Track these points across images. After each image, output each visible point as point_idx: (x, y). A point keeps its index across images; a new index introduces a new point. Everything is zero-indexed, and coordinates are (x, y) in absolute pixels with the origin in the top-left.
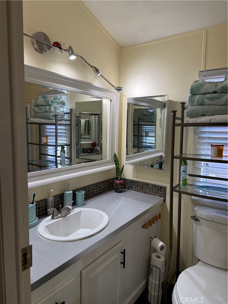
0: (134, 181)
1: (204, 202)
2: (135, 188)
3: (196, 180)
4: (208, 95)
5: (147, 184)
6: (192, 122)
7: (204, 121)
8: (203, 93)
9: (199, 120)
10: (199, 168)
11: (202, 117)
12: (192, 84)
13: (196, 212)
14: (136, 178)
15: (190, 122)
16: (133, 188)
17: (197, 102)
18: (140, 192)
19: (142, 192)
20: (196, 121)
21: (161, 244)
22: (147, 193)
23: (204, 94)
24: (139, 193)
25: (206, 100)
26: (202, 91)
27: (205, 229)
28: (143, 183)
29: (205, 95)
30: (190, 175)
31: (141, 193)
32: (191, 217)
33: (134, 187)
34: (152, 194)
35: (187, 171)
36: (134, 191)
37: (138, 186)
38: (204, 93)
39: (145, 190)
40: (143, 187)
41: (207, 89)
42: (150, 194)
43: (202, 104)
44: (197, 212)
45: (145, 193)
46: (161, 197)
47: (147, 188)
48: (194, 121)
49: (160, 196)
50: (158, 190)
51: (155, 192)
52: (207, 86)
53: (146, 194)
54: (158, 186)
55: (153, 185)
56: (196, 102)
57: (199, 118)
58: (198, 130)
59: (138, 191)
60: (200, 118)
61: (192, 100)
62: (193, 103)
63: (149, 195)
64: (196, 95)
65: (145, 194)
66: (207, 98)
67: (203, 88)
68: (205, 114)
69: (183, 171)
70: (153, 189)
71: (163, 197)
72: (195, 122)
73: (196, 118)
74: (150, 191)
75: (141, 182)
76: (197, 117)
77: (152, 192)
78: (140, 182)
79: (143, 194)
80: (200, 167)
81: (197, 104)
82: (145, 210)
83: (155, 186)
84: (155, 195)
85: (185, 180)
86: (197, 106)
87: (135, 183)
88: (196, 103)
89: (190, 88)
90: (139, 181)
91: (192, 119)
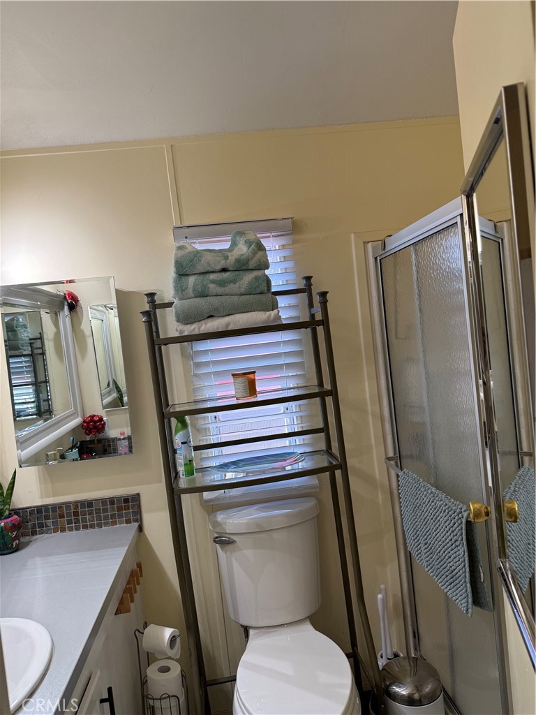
0: (46, 507)
1: (230, 498)
2: (55, 523)
3: (203, 456)
4: (212, 276)
5: (89, 503)
6: (191, 332)
7: (216, 327)
8: (202, 271)
9: (203, 326)
10: (205, 429)
11: (210, 320)
12: (176, 255)
13: (224, 526)
14: (53, 496)
15: (186, 333)
16: (47, 526)
17: (194, 290)
18: (71, 529)
19: (77, 529)
20: (199, 329)
21: (168, 632)
22: (92, 526)
23: (203, 273)
24: (68, 533)
25: (212, 286)
26: (200, 268)
27: (249, 553)
28: (76, 504)
29: (207, 276)
30: (197, 448)
31: (74, 532)
32: (215, 541)
33: (50, 522)
34: (106, 524)
35: (190, 442)
36: (53, 534)
37: (61, 516)
38: (205, 271)
39: (84, 520)
40: (76, 514)
41: (209, 265)
42: (100, 526)
43: (203, 295)
44: (225, 523)
45: (85, 527)
46: (130, 523)
47: (89, 515)
48: (194, 329)
49: (128, 522)
50: (119, 509)
51: (113, 516)
52: (209, 257)
53: (90, 531)
54: (119, 499)
55: (104, 501)
56: (191, 290)
57: (203, 322)
58: (192, 349)
59: (63, 530)
60: (206, 324)
61: (181, 287)
62: (184, 293)
63: (97, 529)
64: (187, 275)
65: (86, 531)
66: (213, 282)
67: (202, 261)
68: (213, 314)
69: (182, 443)
70: (105, 510)
71: (136, 521)
72: (196, 332)
73: (197, 323)
74: (99, 518)
75: (70, 503)
76: (199, 321)
77: (106, 518)
78: (68, 504)
79: (82, 531)
80: (208, 426)
81: (193, 295)
82: (119, 566)
83: (112, 501)
84: (114, 523)
85: (190, 461)
86: (195, 299)
87: (53, 511)
88: (190, 292)
89: (173, 262)
90: (63, 503)
91: (189, 326)
